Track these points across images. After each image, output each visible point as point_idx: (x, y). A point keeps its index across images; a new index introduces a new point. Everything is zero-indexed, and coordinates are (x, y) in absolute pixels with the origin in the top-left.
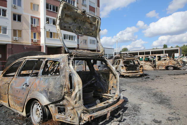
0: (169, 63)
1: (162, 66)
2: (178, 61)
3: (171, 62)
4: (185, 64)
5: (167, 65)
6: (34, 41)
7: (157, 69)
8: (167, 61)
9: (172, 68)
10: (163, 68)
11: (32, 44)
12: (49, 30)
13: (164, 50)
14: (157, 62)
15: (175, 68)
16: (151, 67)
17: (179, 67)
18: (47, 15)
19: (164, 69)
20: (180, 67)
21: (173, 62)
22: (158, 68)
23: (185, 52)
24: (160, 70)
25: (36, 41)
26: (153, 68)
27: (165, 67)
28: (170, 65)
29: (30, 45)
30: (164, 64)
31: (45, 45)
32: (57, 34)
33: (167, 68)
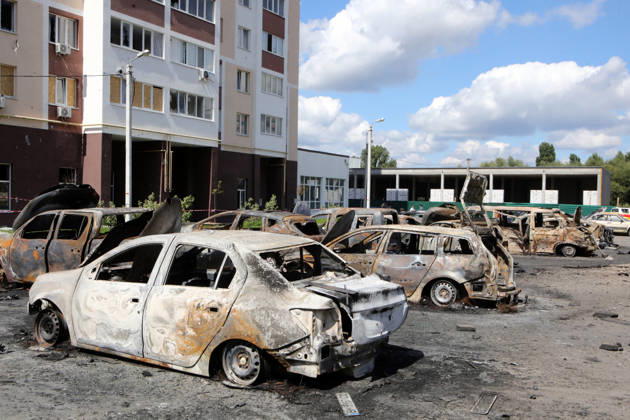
0: (565, 235)
1: (547, 243)
2: (589, 229)
3: (571, 233)
4: (611, 239)
5: (559, 241)
6: (60, 114)
7: (532, 250)
8: (560, 231)
9: (573, 251)
10: (547, 251)
11: (50, 124)
12: (121, 71)
13: (544, 172)
14: (532, 232)
15: (581, 252)
16: (515, 244)
17: (591, 248)
18: (113, 8)
19: (551, 251)
20: (593, 248)
21: (575, 234)
22: (535, 249)
23: (622, 184)
24: (541, 254)
25: (69, 115)
26: (522, 248)
27: (553, 245)
28: (568, 241)
29: (45, 127)
30: (552, 239)
31: (101, 132)
32: (148, 87)
33: (559, 250)
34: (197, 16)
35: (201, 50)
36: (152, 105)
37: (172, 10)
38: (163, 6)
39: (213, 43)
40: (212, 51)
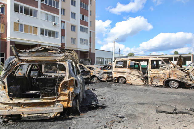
0: (170, 74)
1: (159, 79)
2: (189, 71)
3: (175, 72)
5: (167, 78)
7: (150, 83)
9: (176, 84)
10: (159, 84)
12: (18, 21)
13: (174, 56)
14: (149, 72)
16: (139, 79)
17: (189, 82)
18: (15, 0)
19: (162, 84)
20: (191, 82)
21: (178, 73)
22: (152, 82)
24: (156, 86)
26: (144, 82)
27: (163, 80)
30: (162, 76)
31: (10, 40)
32: (31, 27)
33: (167, 83)
34: (52, 6)
35: (54, 17)
36: (33, 33)
37: (41, 3)
38: (38, 2)
39: (59, 15)
40: (58, 17)
